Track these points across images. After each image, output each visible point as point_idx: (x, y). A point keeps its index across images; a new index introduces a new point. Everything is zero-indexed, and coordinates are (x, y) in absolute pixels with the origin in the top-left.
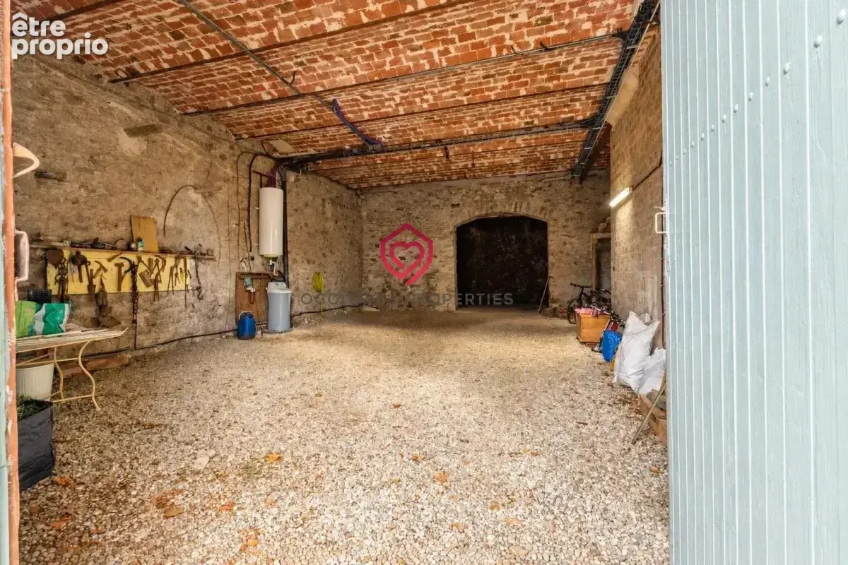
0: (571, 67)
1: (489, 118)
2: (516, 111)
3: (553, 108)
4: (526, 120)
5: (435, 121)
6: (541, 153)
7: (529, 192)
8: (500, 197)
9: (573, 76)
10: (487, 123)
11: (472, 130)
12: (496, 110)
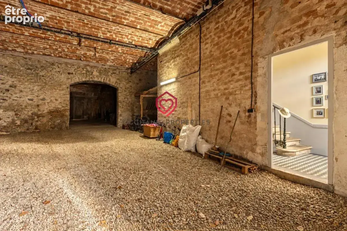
0: (160, 25)
1: (114, 33)
2: (127, 34)
3: (142, 40)
4: (129, 41)
5: (84, 23)
6: (124, 57)
7: (110, 74)
8: (95, 73)
9: (159, 29)
10: (112, 35)
11: (103, 36)
12: (120, 30)
